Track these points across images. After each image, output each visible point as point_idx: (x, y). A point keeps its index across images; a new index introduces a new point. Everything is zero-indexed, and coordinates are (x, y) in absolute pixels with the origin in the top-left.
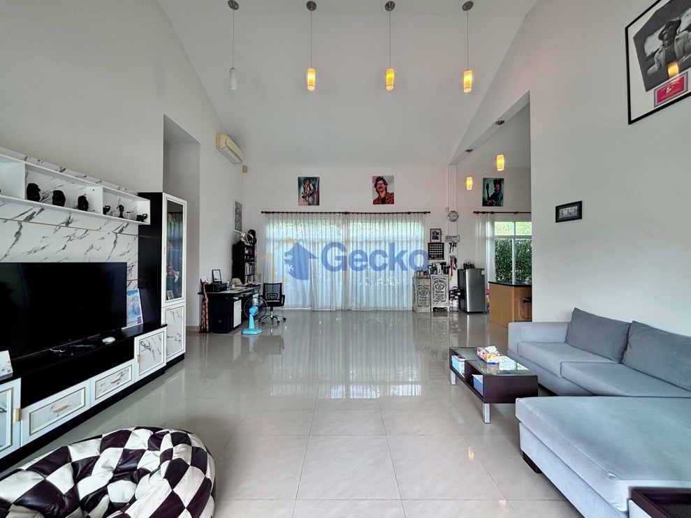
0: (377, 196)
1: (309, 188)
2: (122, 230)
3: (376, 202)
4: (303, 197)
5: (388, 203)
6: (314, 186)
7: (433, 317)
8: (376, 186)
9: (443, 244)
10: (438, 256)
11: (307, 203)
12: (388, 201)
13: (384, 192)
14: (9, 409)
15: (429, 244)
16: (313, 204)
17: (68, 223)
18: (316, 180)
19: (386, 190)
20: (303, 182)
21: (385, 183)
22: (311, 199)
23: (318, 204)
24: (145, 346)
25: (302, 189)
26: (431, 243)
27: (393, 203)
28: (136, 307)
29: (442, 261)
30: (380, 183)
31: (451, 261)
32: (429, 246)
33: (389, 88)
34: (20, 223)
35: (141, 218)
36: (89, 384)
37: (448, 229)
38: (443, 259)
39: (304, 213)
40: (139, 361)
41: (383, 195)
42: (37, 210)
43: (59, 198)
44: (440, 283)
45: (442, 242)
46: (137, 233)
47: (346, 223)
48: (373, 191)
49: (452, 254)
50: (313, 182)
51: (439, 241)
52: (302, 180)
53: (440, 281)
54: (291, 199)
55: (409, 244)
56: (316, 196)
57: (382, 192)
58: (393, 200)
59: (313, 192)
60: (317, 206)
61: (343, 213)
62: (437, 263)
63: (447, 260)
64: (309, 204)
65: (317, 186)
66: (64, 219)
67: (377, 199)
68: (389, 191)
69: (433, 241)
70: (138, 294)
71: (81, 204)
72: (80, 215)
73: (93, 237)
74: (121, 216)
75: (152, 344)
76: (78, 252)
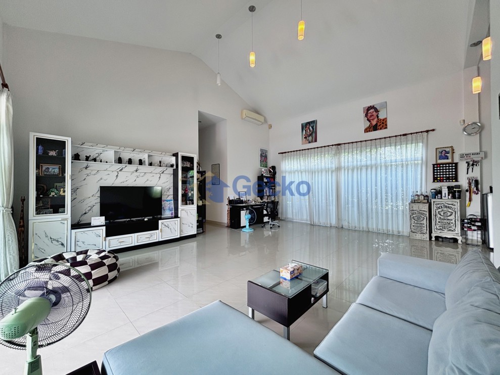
0: (368, 124)
1: (310, 130)
2: (163, 172)
3: (367, 130)
4: (305, 138)
5: (381, 129)
6: (312, 127)
7: (434, 247)
8: (366, 115)
9: (456, 164)
10: (448, 179)
11: (308, 142)
12: (380, 127)
13: (376, 119)
14: (101, 236)
15: (434, 165)
16: (312, 142)
17: (136, 171)
18: (314, 123)
19: (378, 117)
20: (305, 126)
21: (377, 111)
22: (310, 138)
23: (316, 141)
24: (165, 225)
25: (304, 131)
26: (437, 164)
27: (386, 128)
28: (171, 207)
29: (453, 184)
30: (371, 112)
31: (470, 184)
32: (434, 167)
33: (301, 38)
34: (118, 172)
35: (172, 166)
36: (135, 235)
37: (464, 145)
38: (457, 181)
39: (305, 150)
40: (161, 231)
41: (374, 123)
42: (124, 167)
44: (445, 209)
45: (455, 161)
46: (172, 173)
47: (338, 153)
48: (364, 121)
49: (471, 175)
50: (312, 125)
51: (449, 161)
52: (304, 125)
53: (446, 207)
54: (297, 141)
55: (405, 168)
56: (314, 135)
57: (373, 119)
58: (386, 125)
59: (312, 132)
60: (316, 143)
61: (335, 145)
62: (444, 186)
63: (463, 181)
64: (310, 142)
65: (315, 127)
66: (135, 169)
67: (368, 128)
68: (381, 117)
69: (440, 161)
70: (173, 202)
71: (141, 162)
72: (140, 167)
73: (148, 176)
74: (160, 166)
75: (170, 225)
76: (140, 182)
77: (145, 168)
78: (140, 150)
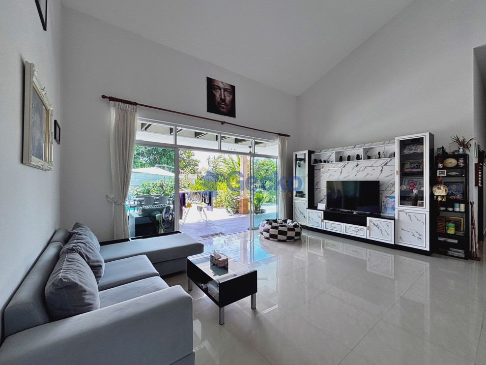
2: (386, 164)
17: (357, 166)
24: (374, 224)
36: (343, 225)
40: (369, 229)
43: (349, 158)
66: (356, 165)
71: (358, 157)
72: (360, 162)
73: (369, 170)
74: (379, 158)
75: (380, 225)
76: (361, 176)
77: (363, 163)
78: (360, 145)
